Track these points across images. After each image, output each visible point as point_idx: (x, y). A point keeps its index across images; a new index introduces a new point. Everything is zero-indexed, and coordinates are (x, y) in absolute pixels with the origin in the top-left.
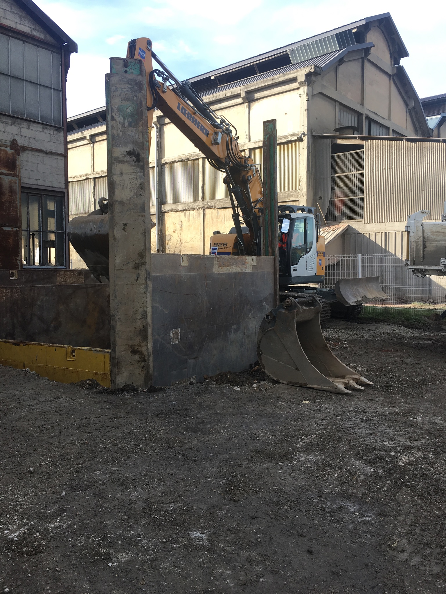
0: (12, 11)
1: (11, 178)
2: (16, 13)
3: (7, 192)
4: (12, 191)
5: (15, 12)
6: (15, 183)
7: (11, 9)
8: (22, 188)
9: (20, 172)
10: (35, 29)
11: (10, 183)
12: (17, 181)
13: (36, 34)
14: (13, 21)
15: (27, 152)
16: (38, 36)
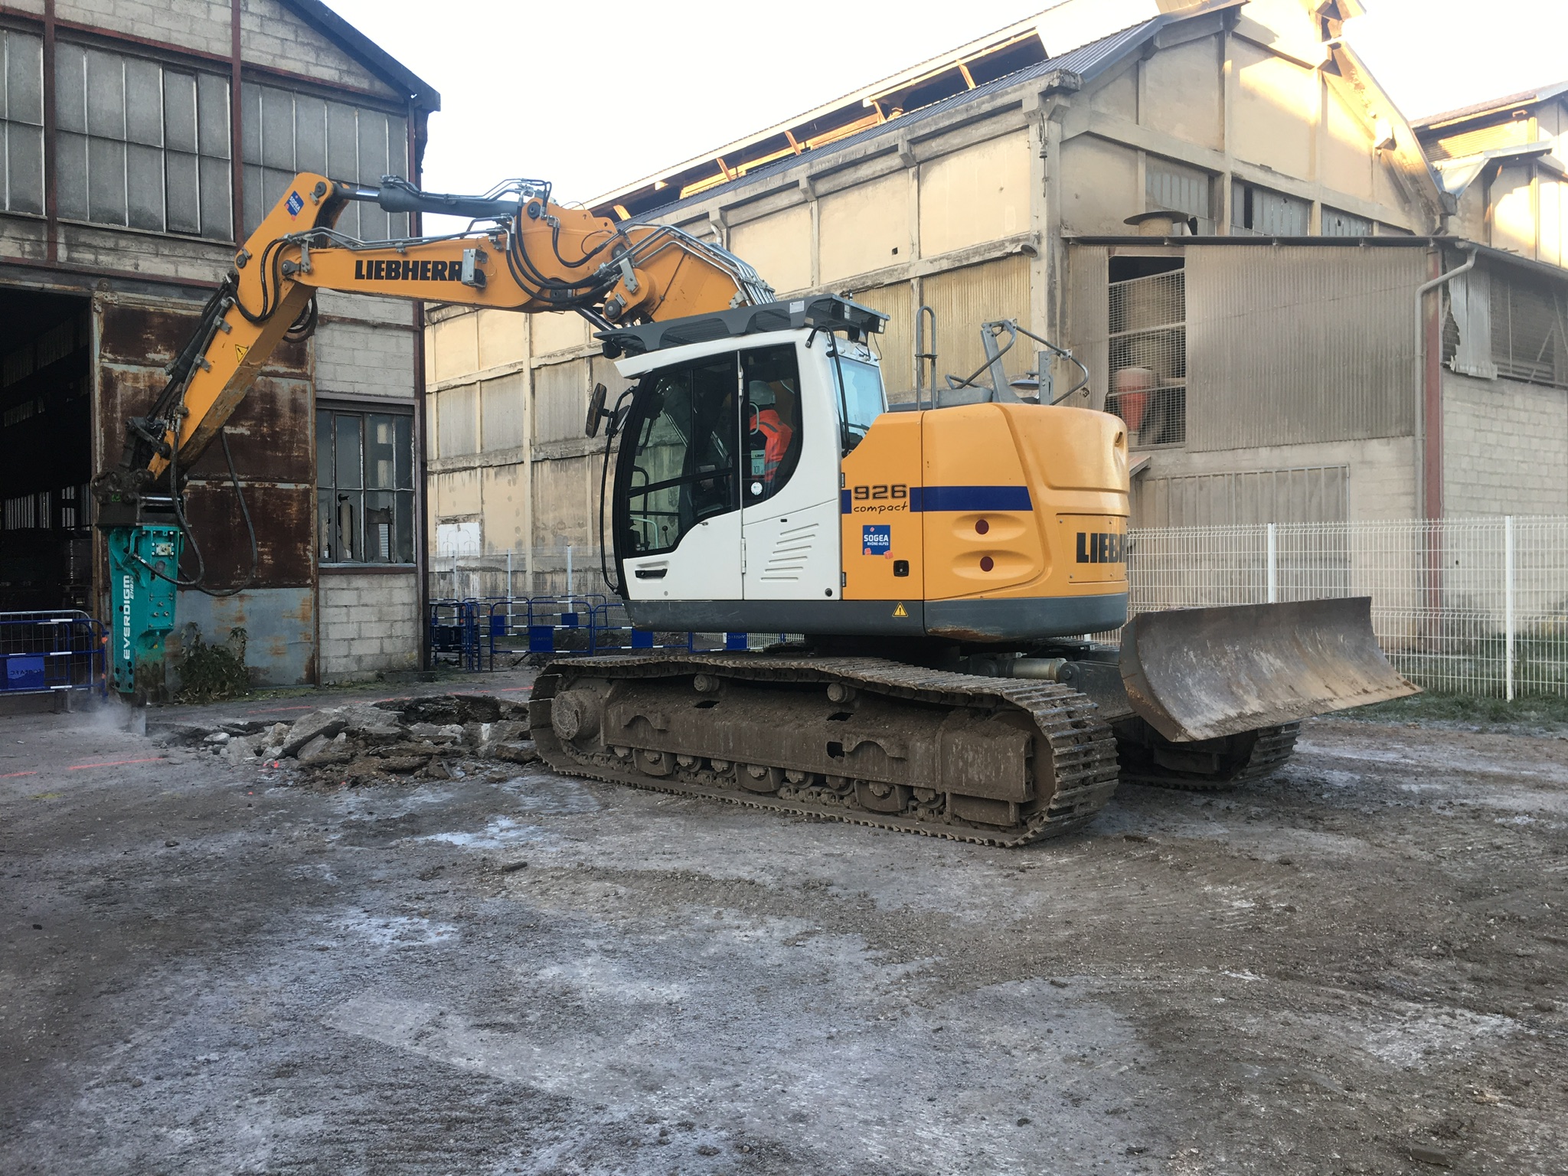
0: (299, 39)
1: (294, 382)
2: (308, 44)
3: (285, 410)
4: (296, 408)
5: (306, 41)
6: (304, 391)
7: (297, 36)
8: (318, 400)
9: (314, 369)
10: (349, 72)
11: (294, 392)
12: (308, 388)
13: (350, 81)
14: (301, 61)
15: (331, 326)
16: (356, 84)
